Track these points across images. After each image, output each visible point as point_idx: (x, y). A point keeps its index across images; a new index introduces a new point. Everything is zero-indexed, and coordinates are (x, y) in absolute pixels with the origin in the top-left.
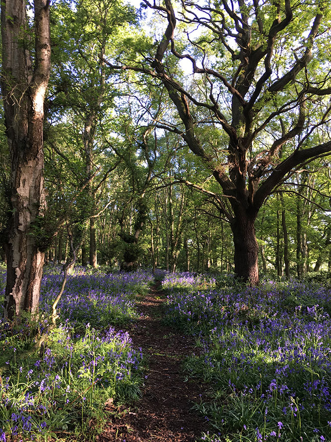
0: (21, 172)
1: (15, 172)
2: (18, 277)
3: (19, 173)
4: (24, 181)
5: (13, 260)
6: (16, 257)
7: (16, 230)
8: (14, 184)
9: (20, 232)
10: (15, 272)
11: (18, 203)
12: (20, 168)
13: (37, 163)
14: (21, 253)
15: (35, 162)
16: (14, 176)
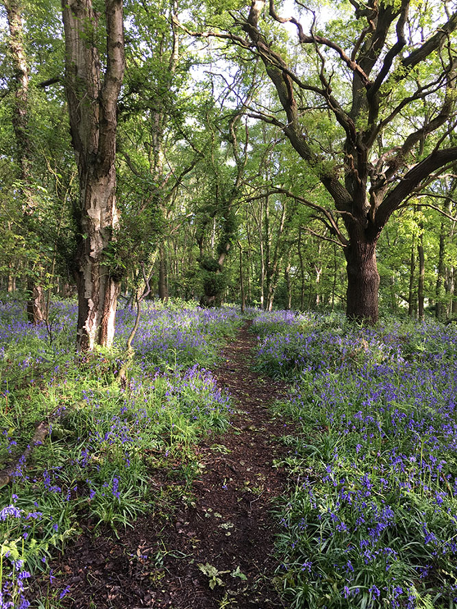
0: (91, 190)
1: (84, 190)
2: (91, 309)
3: (89, 192)
4: (95, 201)
5: (85, 291)
6: (89, 286)
7: (87, 257)
8: (83, 204)
9: (91, 258)
10: (88, 304)
11: (89, 226)
12: (90, 186)
13: (109, 181)
14: (94, 283)
15: (106, 178)
16: (83, 195)
